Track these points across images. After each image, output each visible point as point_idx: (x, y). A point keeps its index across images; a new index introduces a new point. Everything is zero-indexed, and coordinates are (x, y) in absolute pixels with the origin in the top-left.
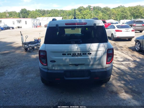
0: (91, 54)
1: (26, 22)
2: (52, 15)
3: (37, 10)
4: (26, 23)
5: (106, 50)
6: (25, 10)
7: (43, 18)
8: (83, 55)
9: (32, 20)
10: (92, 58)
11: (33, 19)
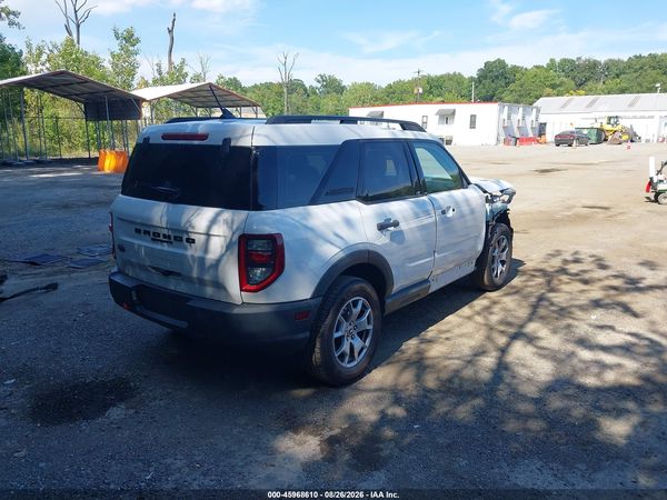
0: (193, 241)
1: (473, 118)
2: (624, 85)
3: (558, 60)
4: (473, 124)
5: (233, 233)
6: (501, 64)
7: (570, 101)
8: (174, 243)
9: (501, 111)
10: (193, 256)
11: (506, 108)
